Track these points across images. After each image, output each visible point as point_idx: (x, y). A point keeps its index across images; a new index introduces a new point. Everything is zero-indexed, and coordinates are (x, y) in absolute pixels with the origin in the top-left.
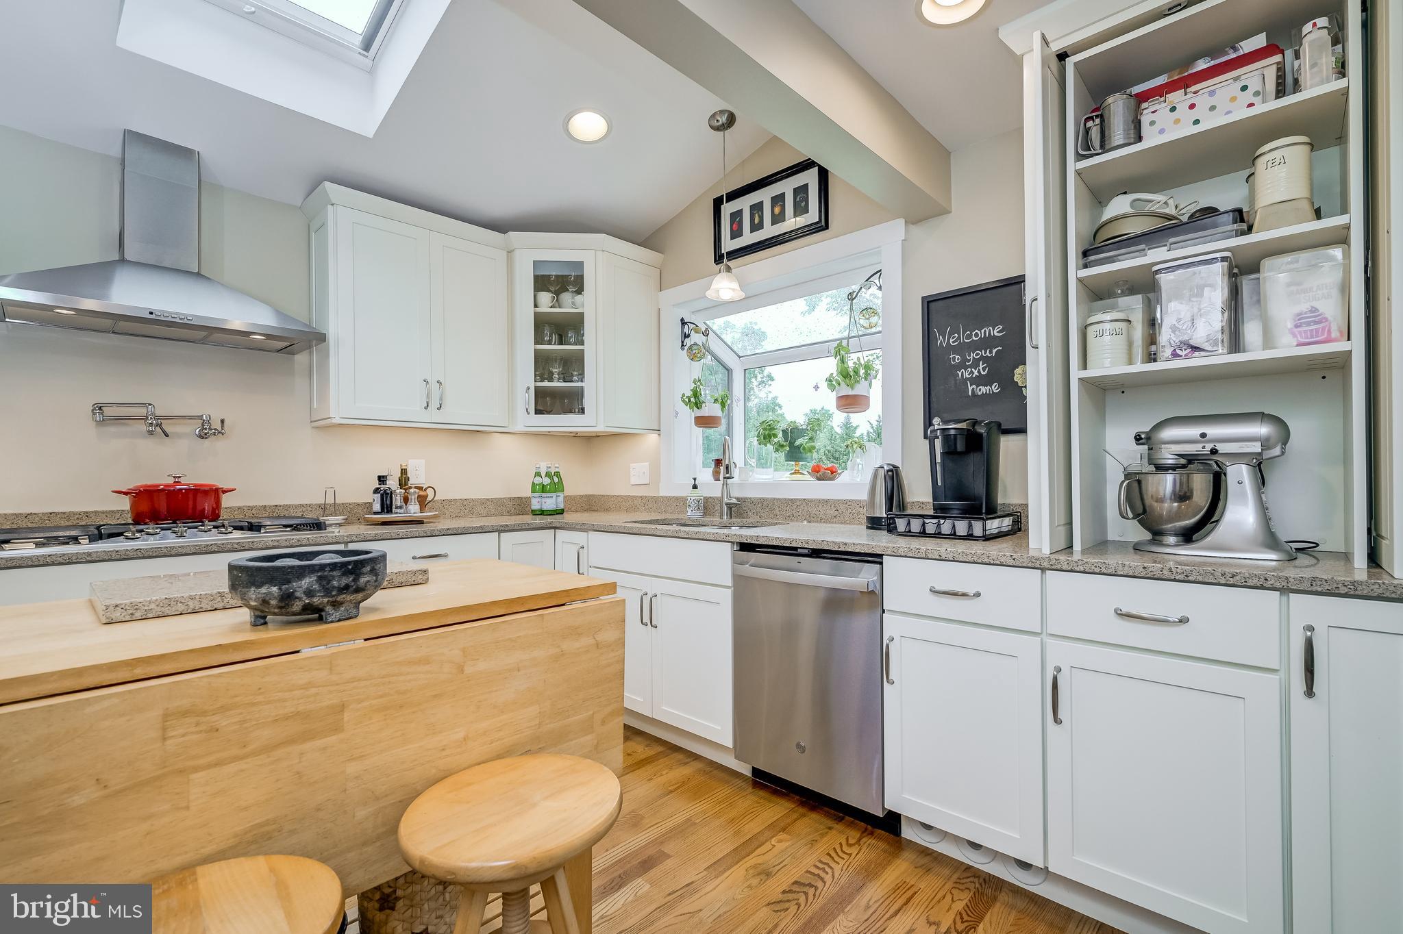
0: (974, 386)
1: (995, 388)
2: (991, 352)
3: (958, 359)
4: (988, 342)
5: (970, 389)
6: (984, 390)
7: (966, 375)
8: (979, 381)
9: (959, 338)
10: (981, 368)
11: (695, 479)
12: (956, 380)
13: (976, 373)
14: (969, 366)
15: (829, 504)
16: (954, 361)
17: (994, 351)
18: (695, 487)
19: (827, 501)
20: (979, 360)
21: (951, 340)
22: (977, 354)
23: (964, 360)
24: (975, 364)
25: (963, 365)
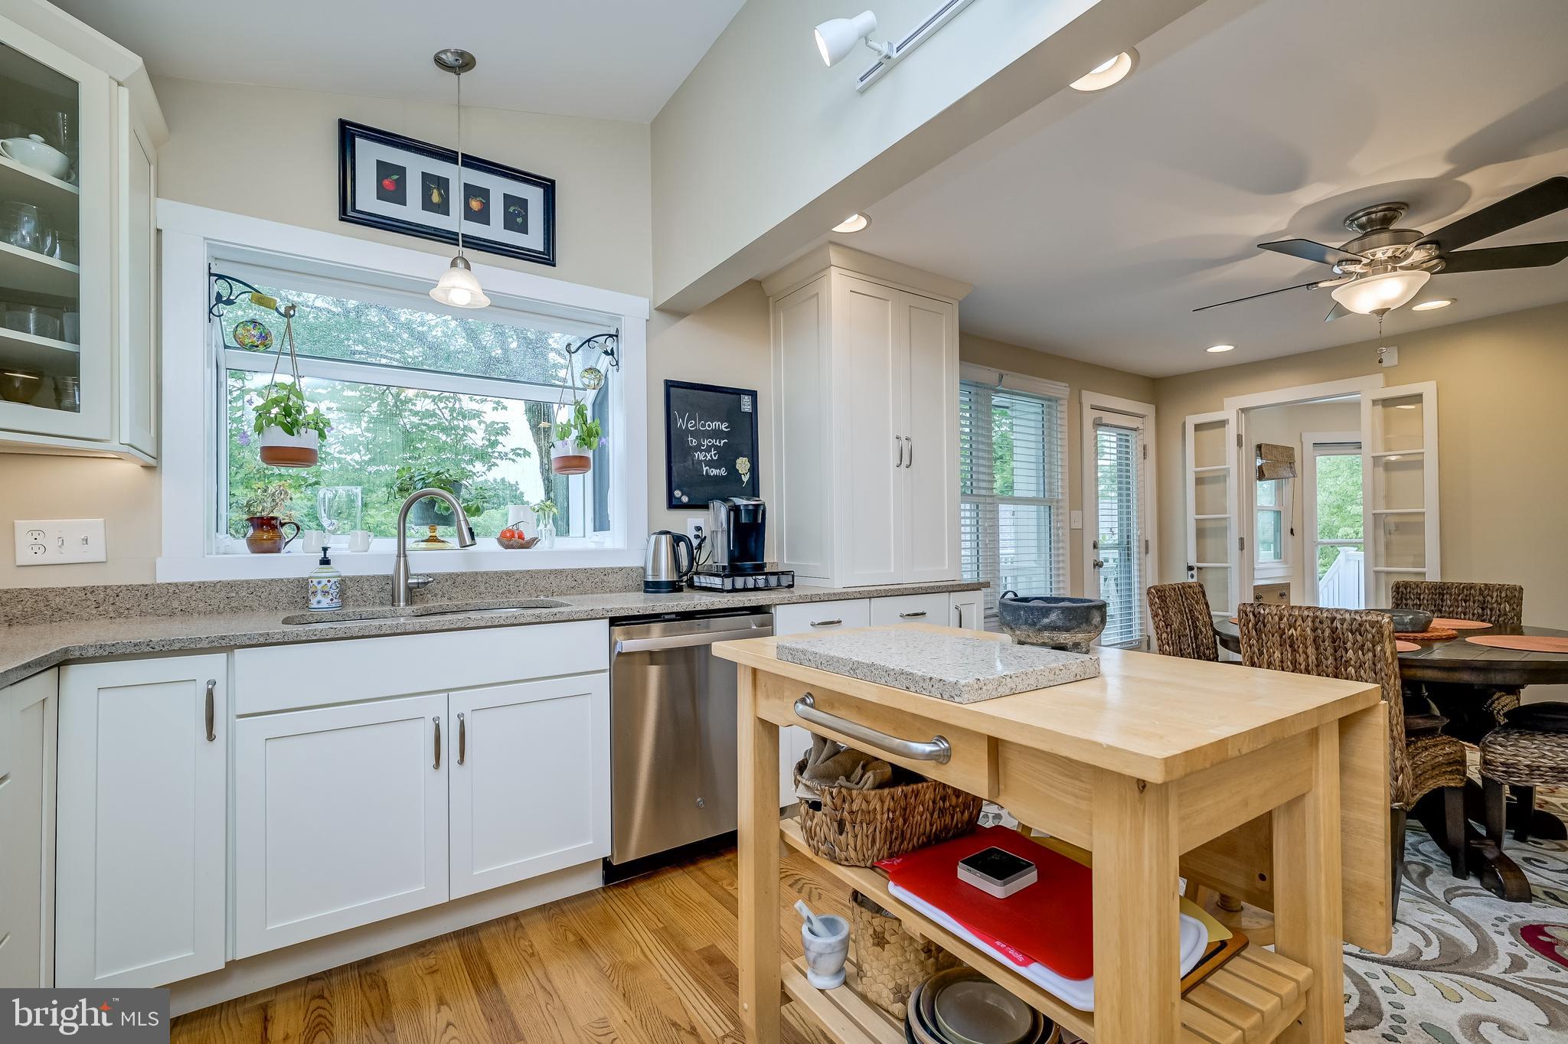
0: (707, 468)
1: (723, 472)
2: (720, 443)
3: (694, 443)
4: (716, 434)
5: (705, 469)
6: (714, 472)
7: (702, 458)
8: (711, 464)
9: (695, 425)
10: (713, 453)
11: (325, 549)
12: (693, 460)
13: (709, 457)
14: (703, 450)
15: (564, 574)
16: (692, 443)
17: (722, 442)
18: (325, 562)
19: (561, 571)
20: (711, 447)
21: (689, 425)
22: (710, 442)
23: (700, 445)
24: (708, 450)
25: (698, 448)
